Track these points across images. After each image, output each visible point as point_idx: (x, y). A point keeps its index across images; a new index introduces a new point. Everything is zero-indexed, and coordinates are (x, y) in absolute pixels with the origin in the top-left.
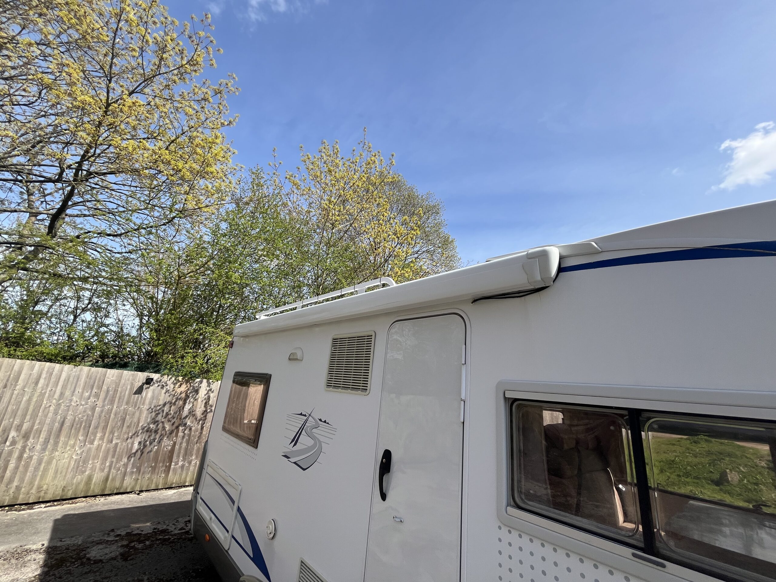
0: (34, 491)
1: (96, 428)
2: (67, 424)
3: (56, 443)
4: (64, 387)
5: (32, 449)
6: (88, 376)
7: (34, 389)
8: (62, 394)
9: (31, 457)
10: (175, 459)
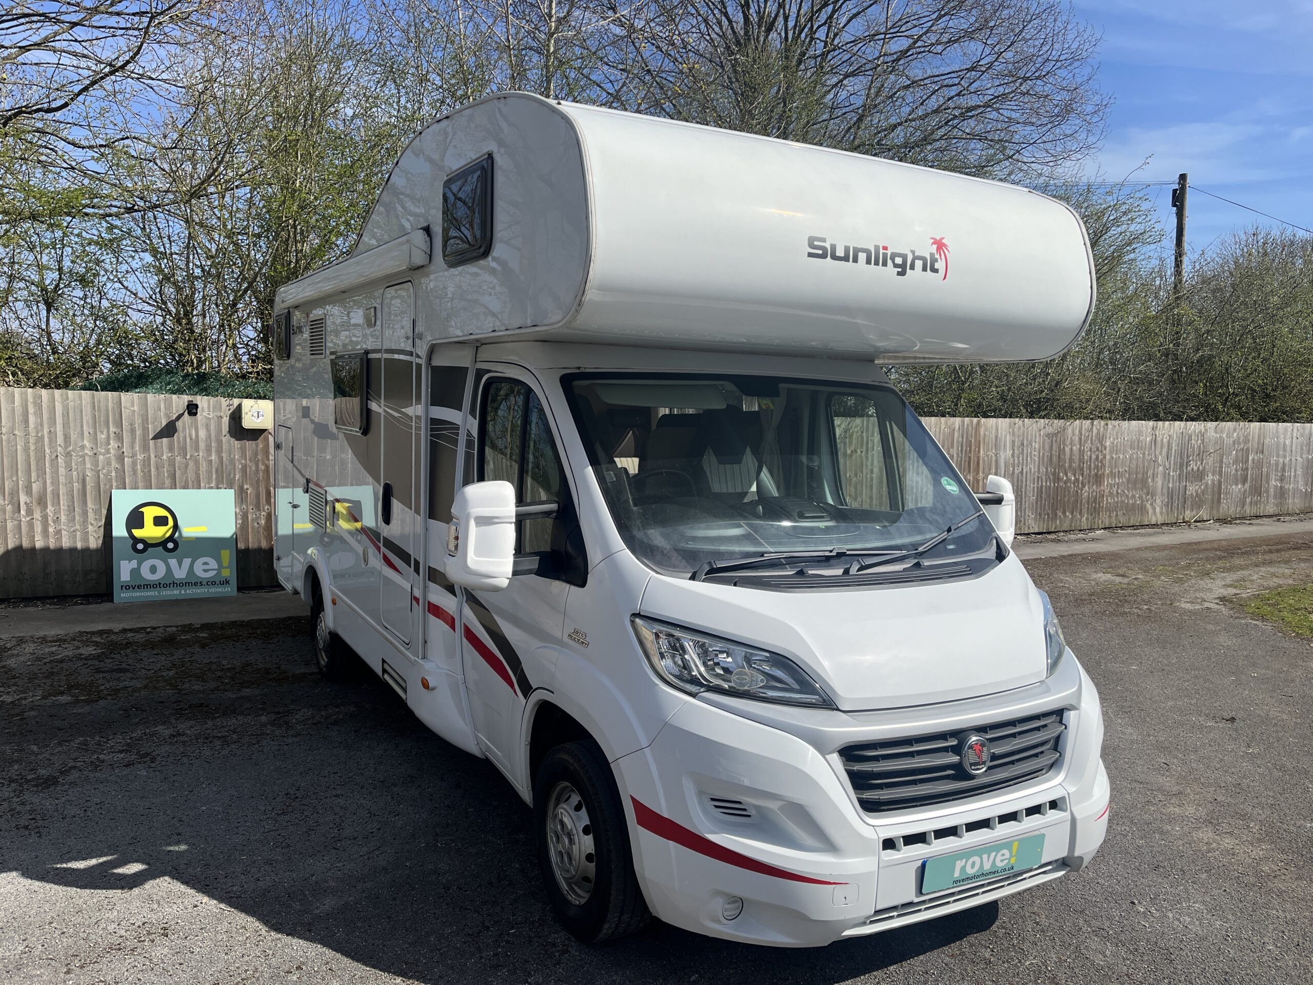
2: (91, 483)
4: (66, 425)
5: (57, 518)
6: (95, 407)
7: (27, 434)
8: (67, 437)
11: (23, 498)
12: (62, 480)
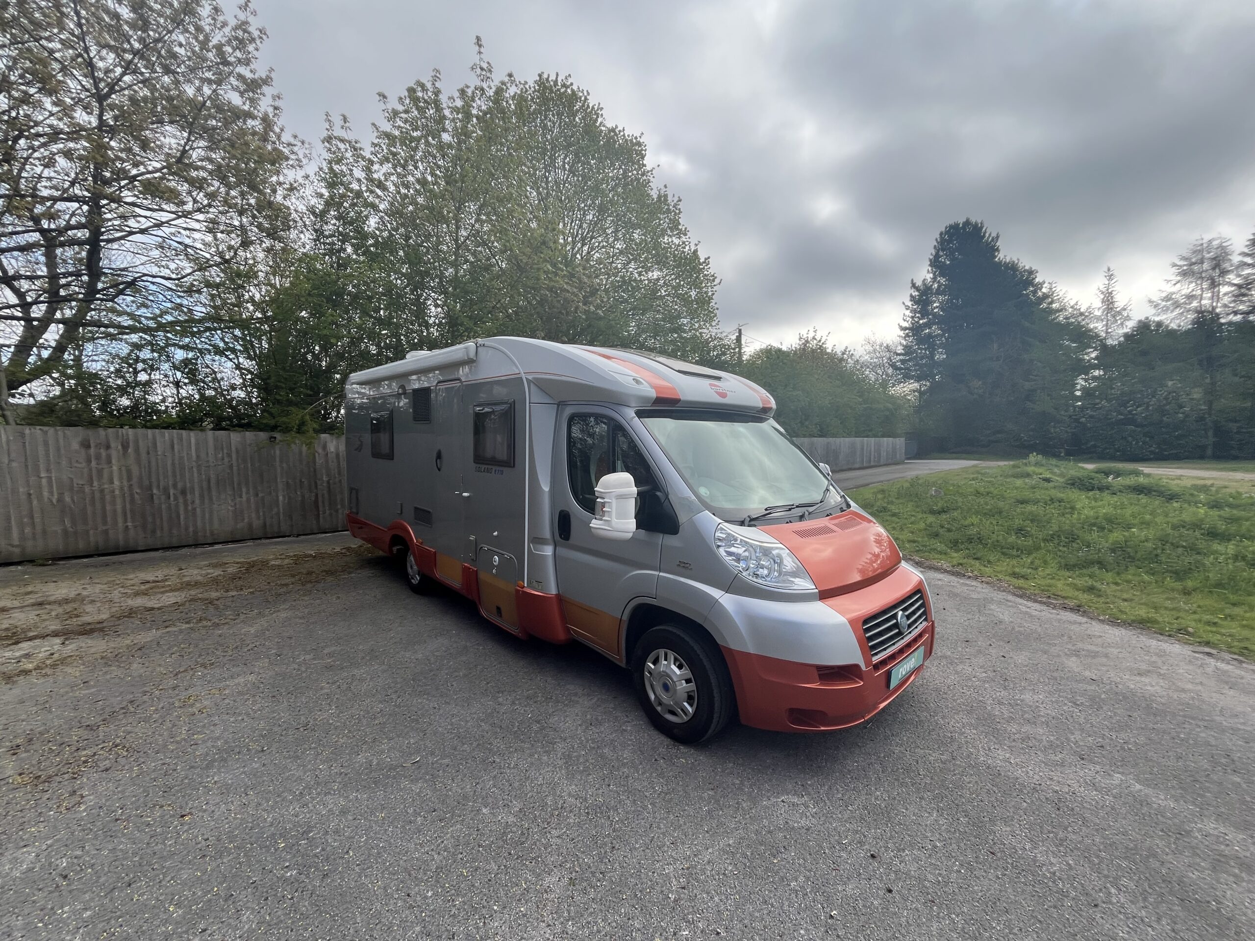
0: (208, 534)
1: (239, 484)
2: (213, 481)
3: (211, 499)
4: (197, 450)
5: (193, 502)
6: (216, 440)
7: (174, 455)
8: (198, 457)
9: (194, 509)
10: (321, 509)
11: (172, 492)
12: (196, 480)
